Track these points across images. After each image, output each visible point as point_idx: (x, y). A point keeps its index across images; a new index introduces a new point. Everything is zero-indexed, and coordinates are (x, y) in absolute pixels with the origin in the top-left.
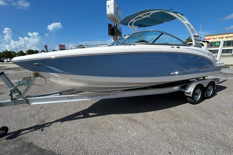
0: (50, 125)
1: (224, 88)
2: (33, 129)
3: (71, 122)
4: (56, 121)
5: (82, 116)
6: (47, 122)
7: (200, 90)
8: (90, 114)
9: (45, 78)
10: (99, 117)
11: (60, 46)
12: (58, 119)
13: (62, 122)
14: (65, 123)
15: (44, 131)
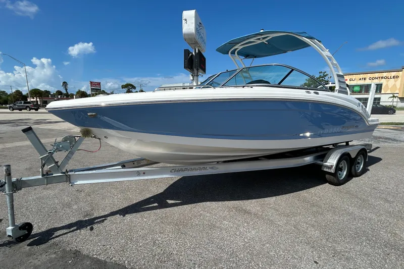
0: (103, 221)
1: (378, 160)
2: (75, 228)
3: (138, 215)
4: (113, 214)
5: (156, 204)
6: (96, 215)
7: (346, 163)
8: (170, 202)
9: (100, 139)
10: (185, 206)
11: (91, 84)
12: (115, 210)
13: (124, 216)
14: (128, 217)
15: (94, 231)
